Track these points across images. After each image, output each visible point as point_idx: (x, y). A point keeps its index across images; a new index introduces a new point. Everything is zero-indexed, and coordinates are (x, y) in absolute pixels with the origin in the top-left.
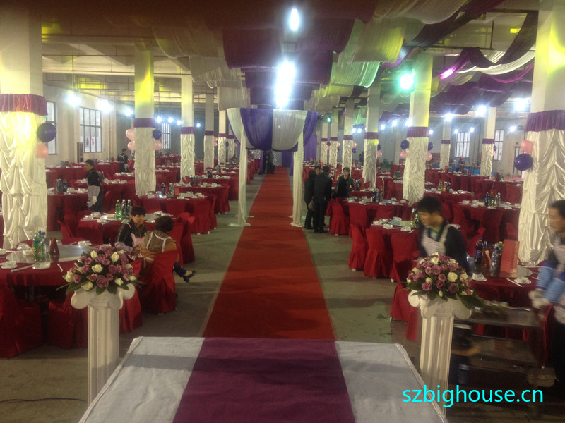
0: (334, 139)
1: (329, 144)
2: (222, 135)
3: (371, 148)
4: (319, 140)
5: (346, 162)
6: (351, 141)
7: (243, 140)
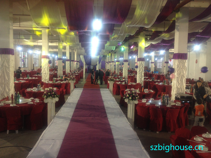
0: (110, 62)
1: (108, 64)
2: (76, 61)
3: (118, 65)
4: (106, 62)
5: (113, 69)
6: (114, 63)
7: (84, 63)
